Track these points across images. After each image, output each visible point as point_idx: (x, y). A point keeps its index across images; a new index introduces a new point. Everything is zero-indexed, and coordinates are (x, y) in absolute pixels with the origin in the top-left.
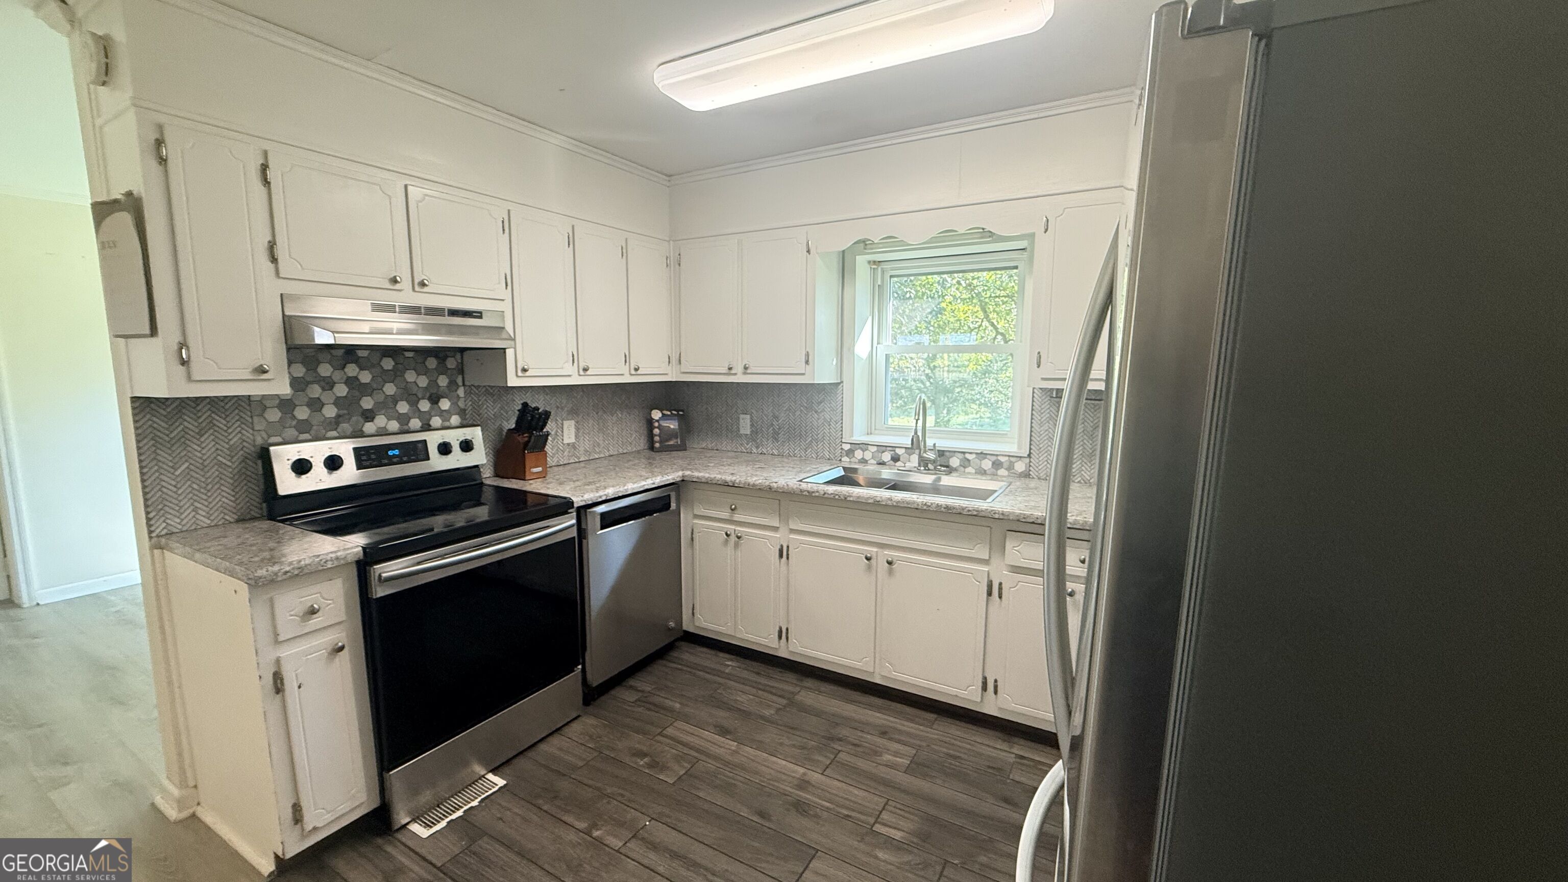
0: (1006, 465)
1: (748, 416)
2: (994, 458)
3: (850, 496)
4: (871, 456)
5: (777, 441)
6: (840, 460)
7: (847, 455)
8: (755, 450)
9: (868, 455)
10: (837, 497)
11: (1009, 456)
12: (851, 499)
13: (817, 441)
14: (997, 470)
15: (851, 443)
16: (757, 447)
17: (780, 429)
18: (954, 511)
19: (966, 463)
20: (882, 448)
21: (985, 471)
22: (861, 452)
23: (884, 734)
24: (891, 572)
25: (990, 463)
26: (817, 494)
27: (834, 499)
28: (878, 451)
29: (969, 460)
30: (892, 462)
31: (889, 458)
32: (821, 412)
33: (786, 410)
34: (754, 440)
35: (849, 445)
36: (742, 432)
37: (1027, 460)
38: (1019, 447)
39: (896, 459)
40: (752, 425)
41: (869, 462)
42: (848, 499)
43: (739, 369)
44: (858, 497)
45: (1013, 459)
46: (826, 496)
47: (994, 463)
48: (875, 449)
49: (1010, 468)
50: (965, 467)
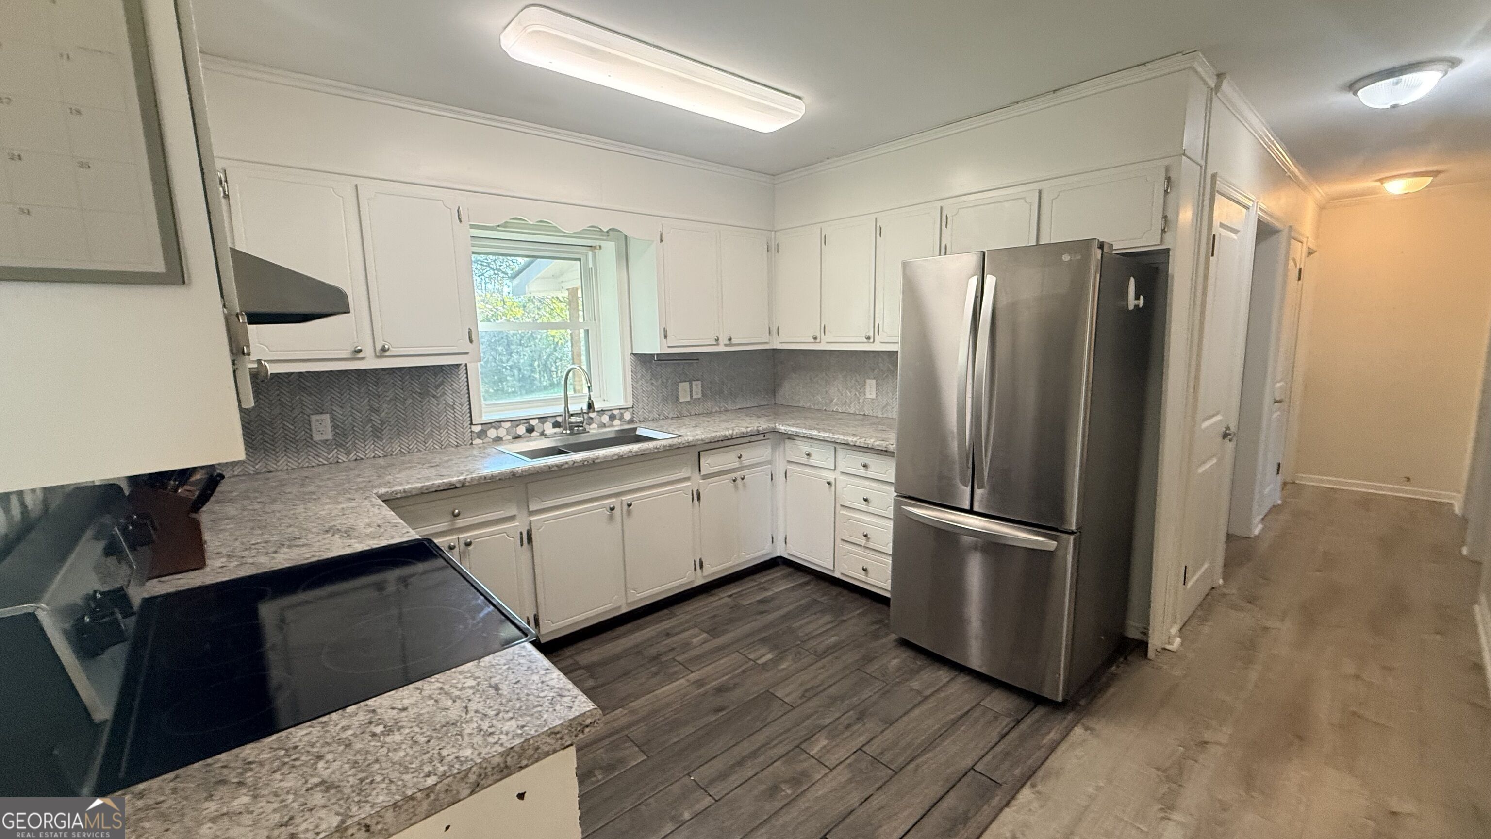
0: (618, 417)
1: (327, 417)
2: (610, 413)
3: (597, 458)
4: (505, 433)
5: (380, 438)
6: (472, 444)
7: (479, 437)
8: (343, 458)
9: (502, 432)
10: (586, 463)
11: (620, 409)
12: (599, 461)
13: (439, 428)
14: (613, 421)
15: (482, 424)
16: (348, 453)
17: (383, 423)
18: (675, 447)
19: (591, 421)
20: (516, 422)
21: (605, 424)
22: (495, 431)
23: (668, 635)
24: (629, 513)
25: (608, 417)
26: (567, 466)
27: (584, 465)
28: (512, 427)
29: (592, 418)
30: (528, 434)
31: (524, 431)
32: (441, 396)
33: (391, 399)
34: (341, 445)
35: (480, 426)
36: (317, 437)
37: (631, 410)
38: (626, 401)
39: (530, 430)
40: (335, 427)
41: (504, 439)
42: (596, 461)
43: (368, 352)
44: (605, 458)
45: (622, 411)
46: (576, 464)
47: (610, 417)
48: (508, 425)
49: (621, 418)
50: (589, 425)
